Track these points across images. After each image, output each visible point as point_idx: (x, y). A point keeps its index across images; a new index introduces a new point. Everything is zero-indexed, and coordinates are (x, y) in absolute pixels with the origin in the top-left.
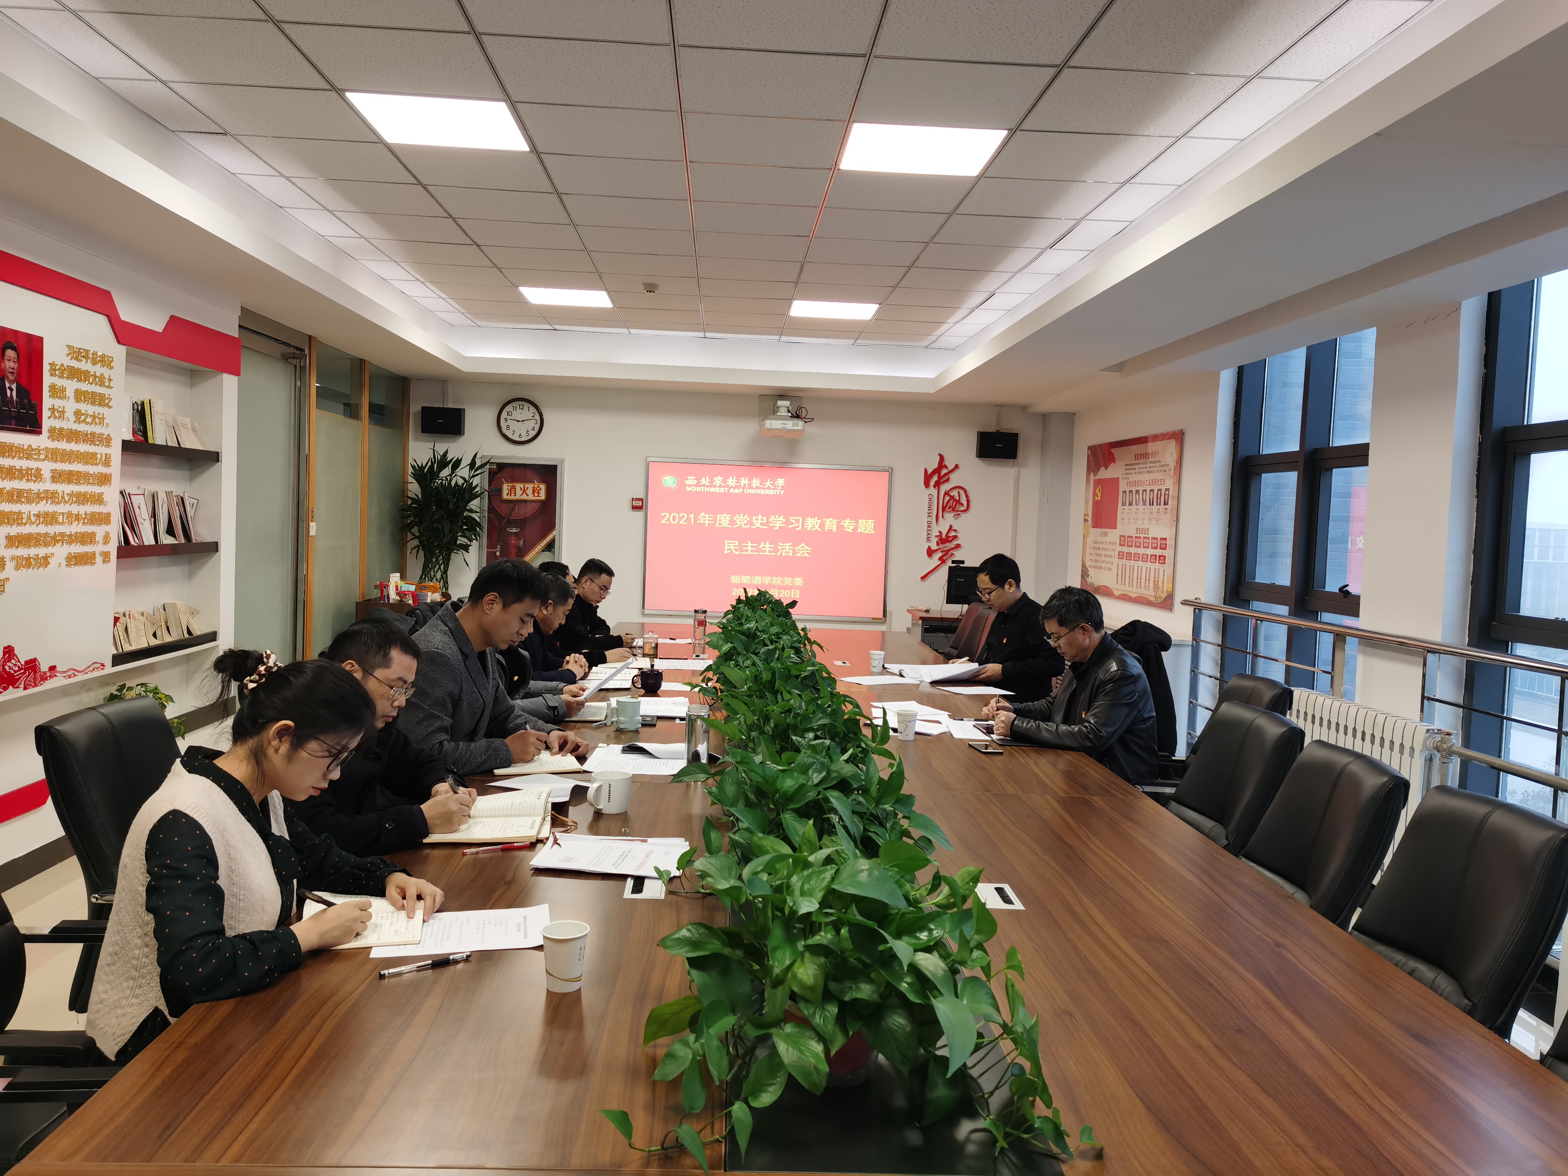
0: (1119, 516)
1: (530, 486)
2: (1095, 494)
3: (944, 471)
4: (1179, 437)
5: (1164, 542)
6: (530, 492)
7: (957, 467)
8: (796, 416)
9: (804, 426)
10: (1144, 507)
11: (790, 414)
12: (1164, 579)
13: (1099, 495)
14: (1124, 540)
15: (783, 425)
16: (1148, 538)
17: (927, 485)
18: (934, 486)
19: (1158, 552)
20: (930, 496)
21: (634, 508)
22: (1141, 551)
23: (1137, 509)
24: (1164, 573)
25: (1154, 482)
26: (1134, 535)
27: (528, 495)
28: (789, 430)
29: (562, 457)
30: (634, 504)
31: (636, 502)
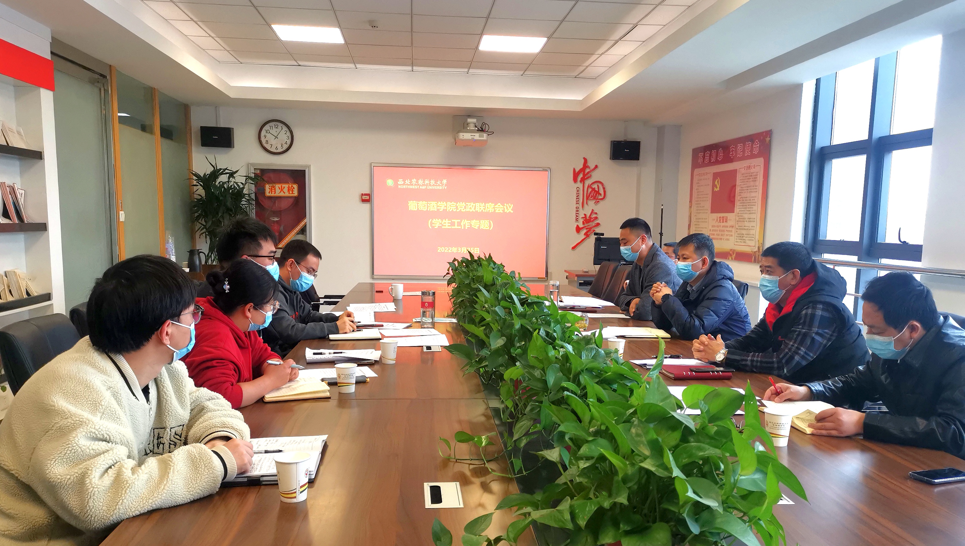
1: (286, 186)
3: (587, 170)
6: (286, 190)
7: (596, 167)
8: (482, 130)
9: (487, 138)
11: (477, 129)
15: (472, 137)
17: (575, 180)
18: (581, 182)
20: (578, 189)
21: (364, 201)
27: (284, 193)
28: (477, 141)
29: (309, 164)
30: (363, 198)
31: (365, 196)
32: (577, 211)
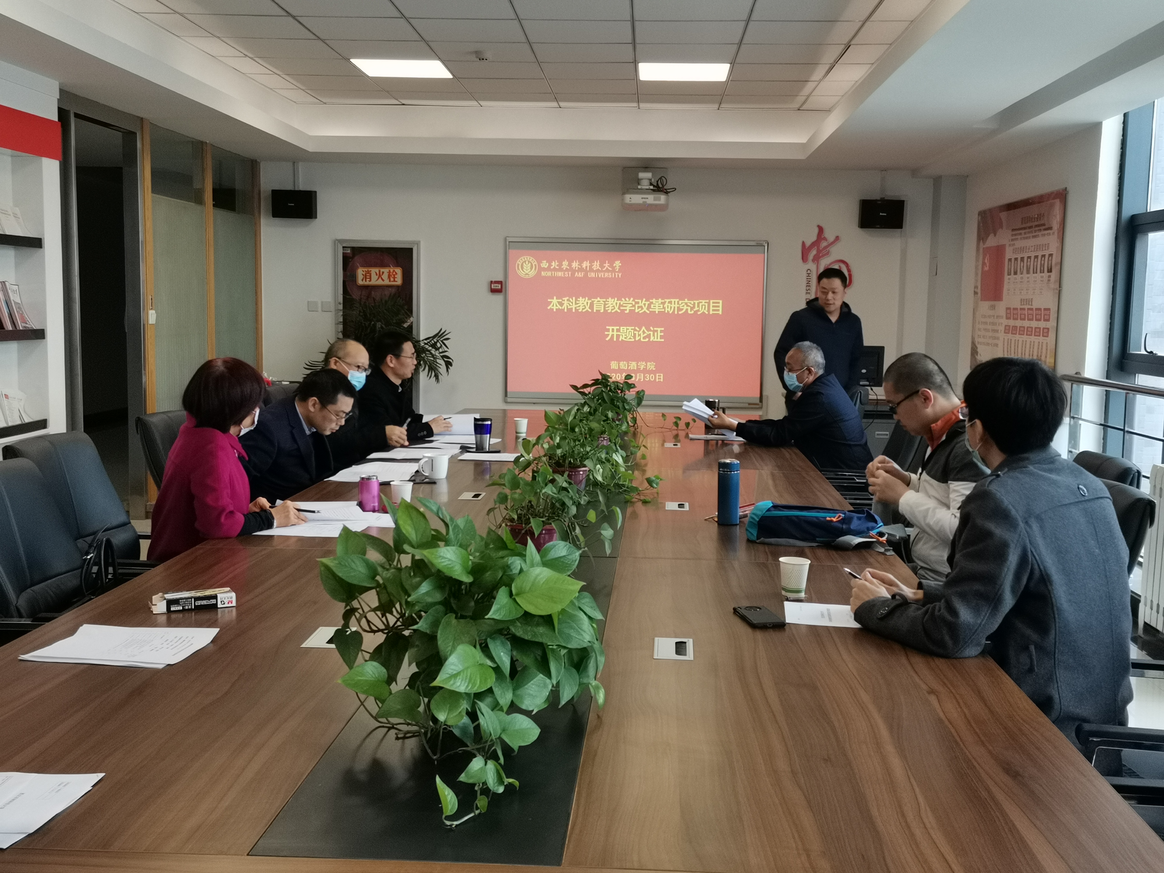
0: (1006, 287)
1: (386, 270)
2: (984, 264)
3: (824, 244)
4: (1062, 196)
5: (1047, 312)
6: (385, 276)
7: (837, 238)
8: (659, 188)
9: (667, 200)
10: (1028, 275)
11: (652, 187)
12: (1047, 353)
13: (988, 265)
14: (1011, 313)
15: (644, 200)
16: (1032, 309)
17: (804, 258)
18: (813, 261)
19: (1042, 324)
20: (809, 272)
21: (493, 291)
22: (1026, 323)
23: (1022, 278)
24: (1047, 346)
25: (1038, 247)
26: (1019, 307)
27: (383, 280)
28: (651, 205)
29: (418, 239)
30: (493, 287)
31: (495, 285)
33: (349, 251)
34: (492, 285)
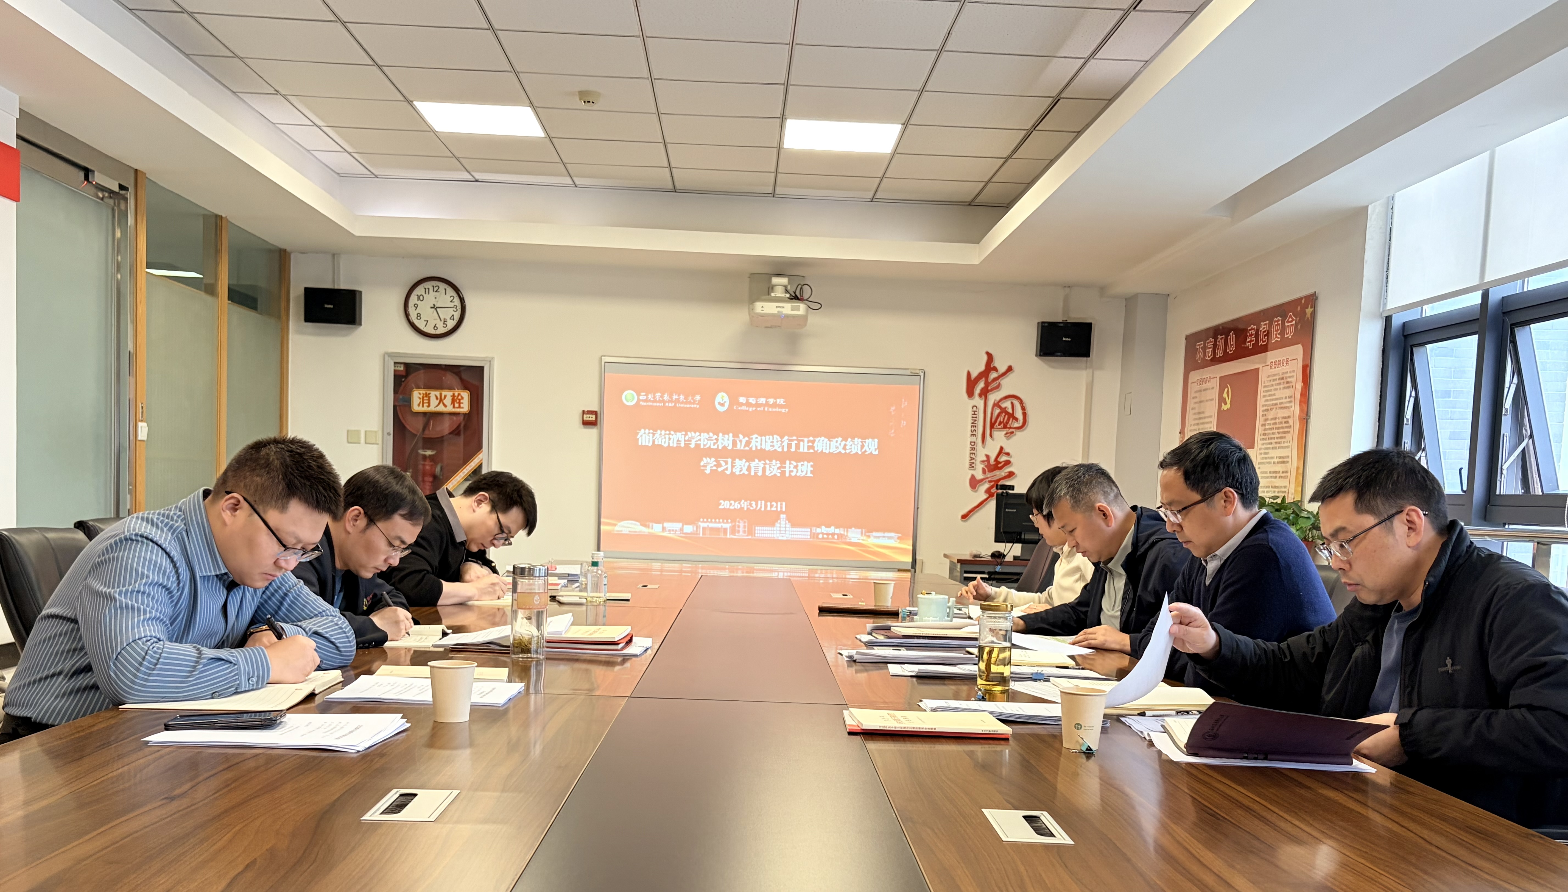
1: (448, 394)
3: (994, 375)
6: (448, 401)
7: (1010, 368)
8: (796, 297)
9: (809, 312)
11: (788, 295)
15: (779, 309)
17: (970, 393)
18: (980, 395)
20: (975, 409)
21: (586, 423)
27: (445, 406)
28: (787, 316)
29: (490, 355)
30: (585, 419)
31: (588, 416)
32: (973, 449)
33: (402, 368)
34: (585, 416)
